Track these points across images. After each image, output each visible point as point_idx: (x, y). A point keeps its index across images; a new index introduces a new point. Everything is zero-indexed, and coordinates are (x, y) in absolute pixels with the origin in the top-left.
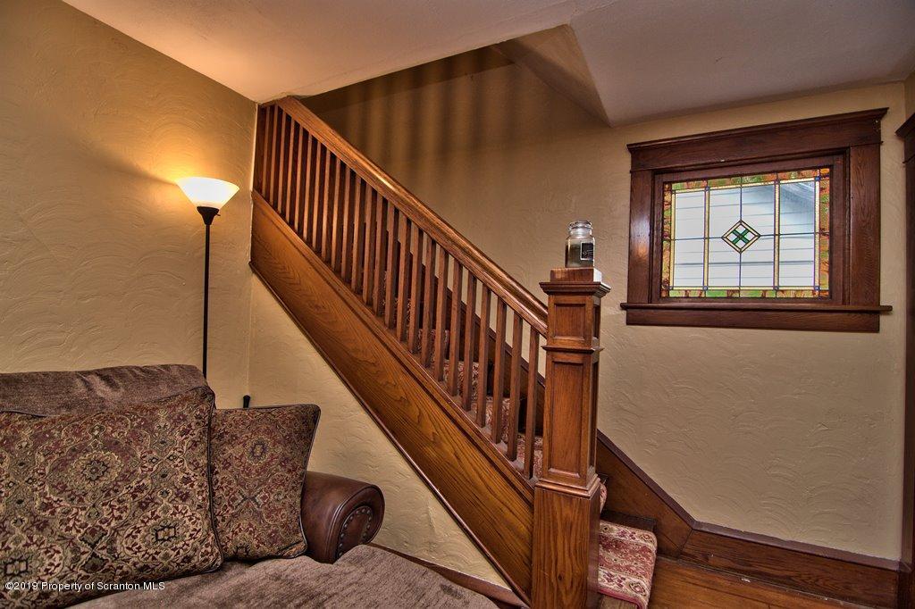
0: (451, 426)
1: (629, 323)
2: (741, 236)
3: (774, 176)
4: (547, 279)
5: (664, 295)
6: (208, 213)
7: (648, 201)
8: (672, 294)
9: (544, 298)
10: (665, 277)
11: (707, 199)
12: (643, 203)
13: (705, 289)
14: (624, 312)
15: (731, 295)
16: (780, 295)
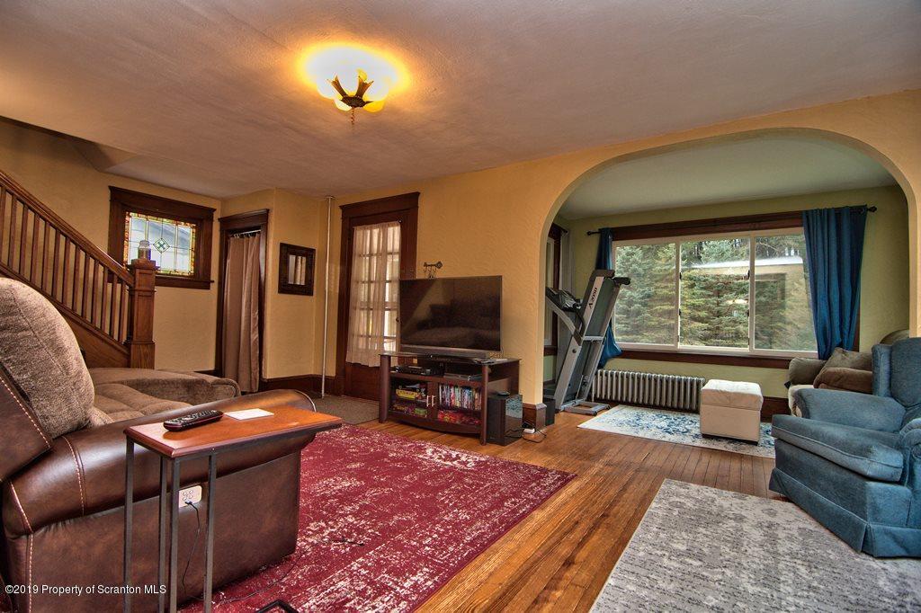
2: (162, 246)
16: (176, 273)
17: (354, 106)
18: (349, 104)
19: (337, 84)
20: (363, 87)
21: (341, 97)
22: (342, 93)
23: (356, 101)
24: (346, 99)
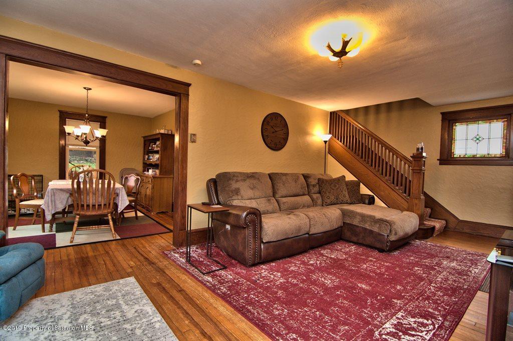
0: (388, 187)
1: (440, 164)
2: (478, 139)
3: (489, 121)
4: (412, 155)
5: (452, 156)
6: (325, 142)
7: (447, 128)
8: (455, 156)
9: (411, 159)
10: (453, 151)
11: (467, 129)
12: (445, 129)
13: (466, 154)
14: (439, 161)
15: (474, 157)
16: (489, 156)
17: (340, 57)
18: (337, 57)
19: (329, 47)
20: (345, 44)
21: (332, 54)
22: (332, 51)
23: (342, 53)
24: (336, 54)
